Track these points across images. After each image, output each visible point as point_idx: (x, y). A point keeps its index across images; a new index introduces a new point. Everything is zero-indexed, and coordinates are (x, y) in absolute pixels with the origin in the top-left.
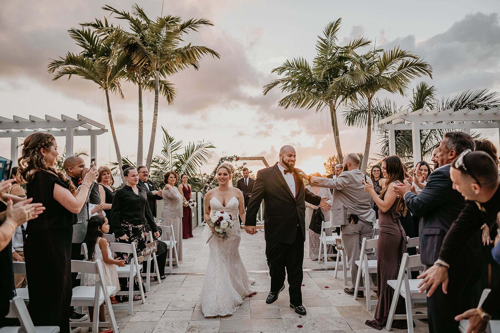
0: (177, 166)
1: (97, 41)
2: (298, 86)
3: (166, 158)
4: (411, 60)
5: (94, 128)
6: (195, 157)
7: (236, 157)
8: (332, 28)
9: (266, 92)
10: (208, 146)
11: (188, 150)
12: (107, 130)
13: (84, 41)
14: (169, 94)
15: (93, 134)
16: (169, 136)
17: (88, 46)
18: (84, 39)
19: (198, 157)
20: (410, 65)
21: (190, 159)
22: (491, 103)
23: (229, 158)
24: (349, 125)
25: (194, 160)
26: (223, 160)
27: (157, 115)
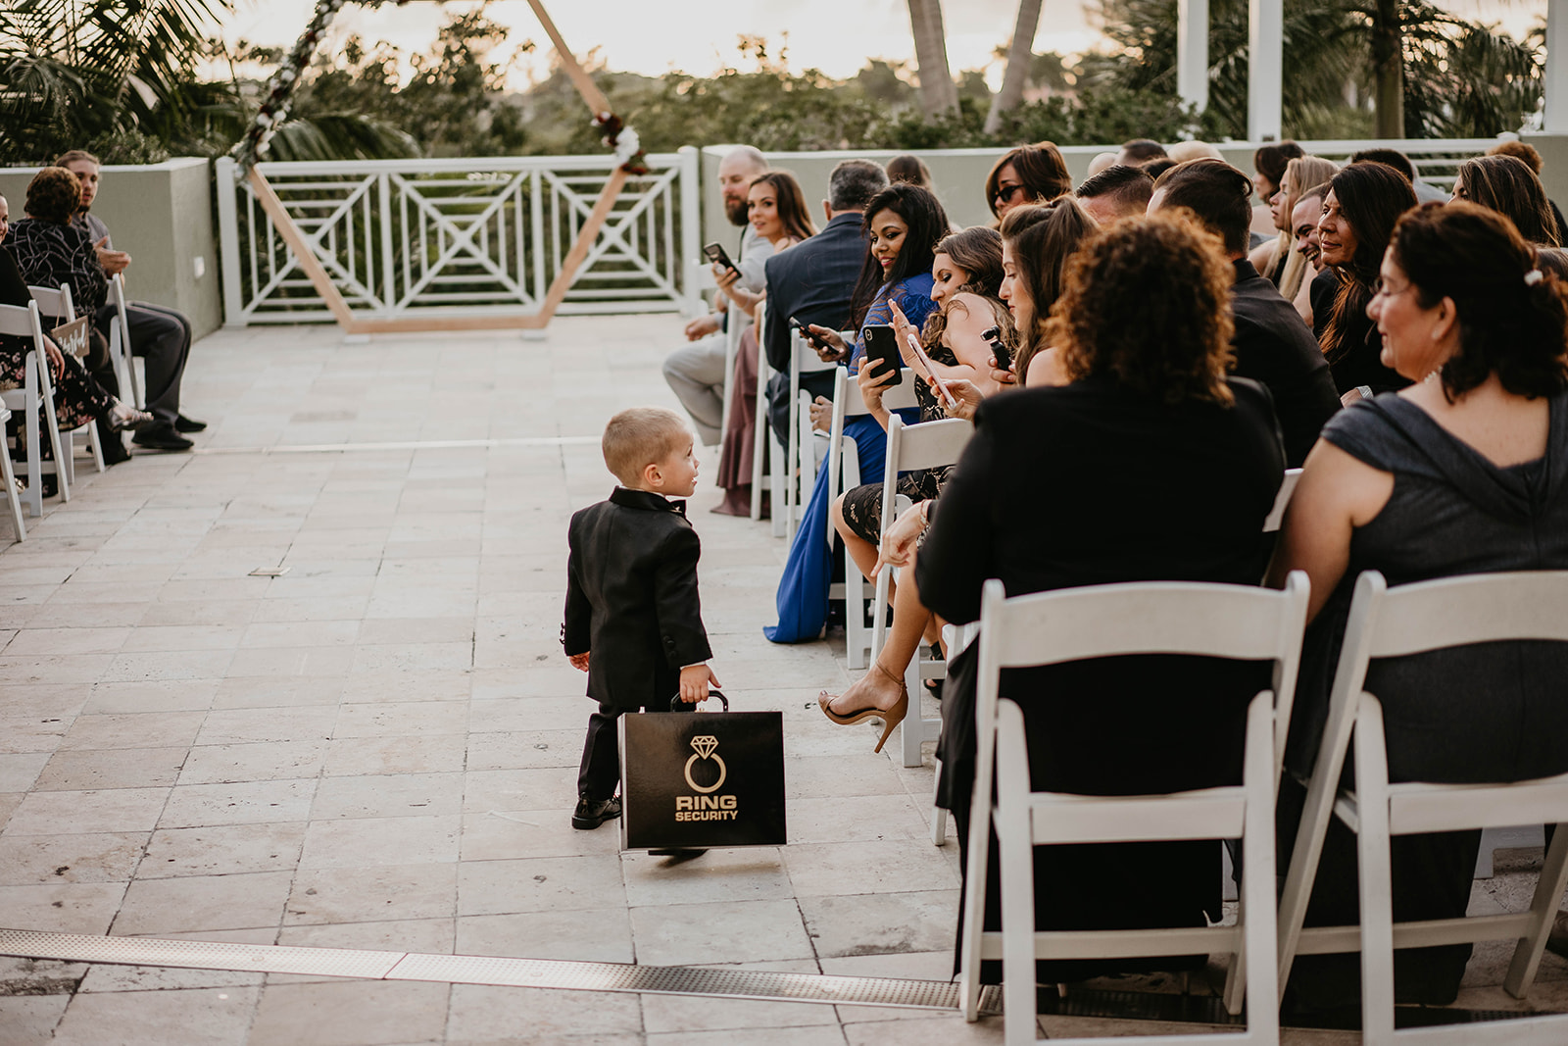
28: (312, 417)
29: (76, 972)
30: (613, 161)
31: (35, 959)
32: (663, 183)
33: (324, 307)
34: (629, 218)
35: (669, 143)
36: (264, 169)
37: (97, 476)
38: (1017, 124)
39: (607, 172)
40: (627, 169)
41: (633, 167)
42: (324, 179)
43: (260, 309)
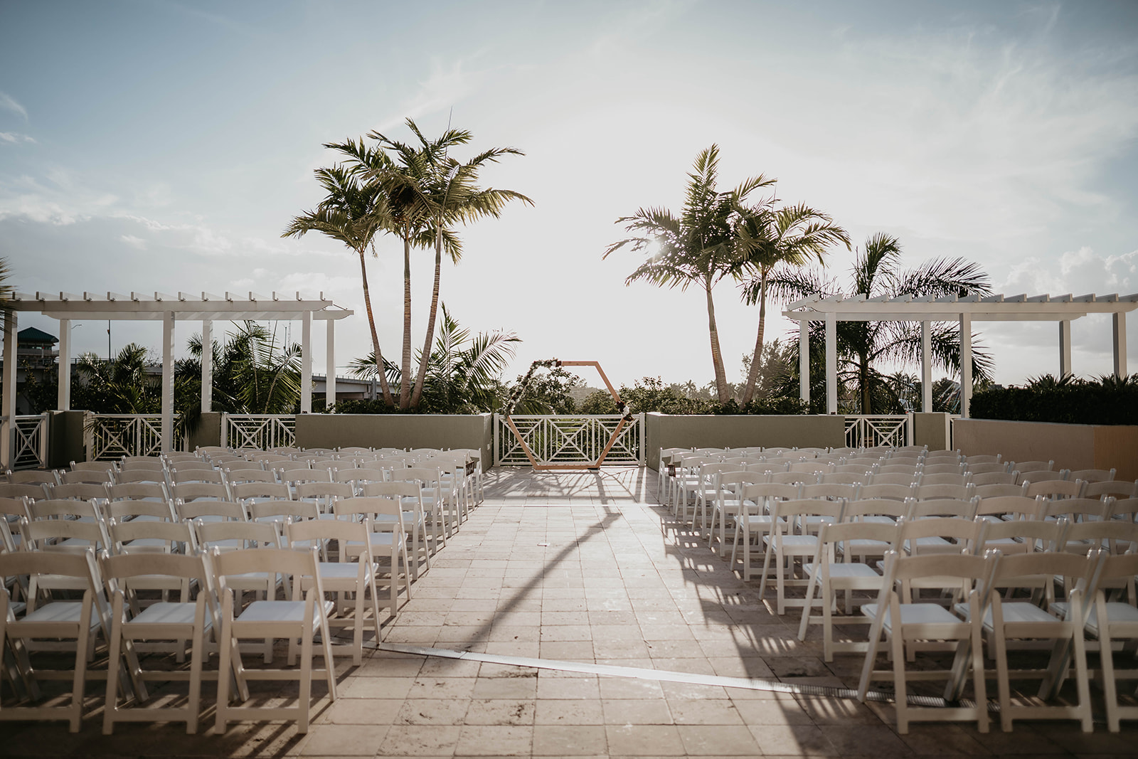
0: (461, 371)
1: (352, 182)
4: (822, 223)
5: (332, 308)
6: (488, 357)
7: (556, 360)
8: (707, 160)
9: (606, 256)
10: (509, 338)
11: (477, 344)
12: (353, 311)
13: (333, 182)
15: (331, 318)
16: (448, 322)
17: (337, 187)
18: (334, 179)
19: (492, 355)
20: (822, 228)
21: (480, 358)
22: (968, 280)
23: (546, 362)
25: (486, 360)
26: (537, 366)
27: (437, 294)
29: (535, 671)
30: (621, 416)
31: (520, 666)
32: (634, 423)
34: (623, 434)
35: (637, 411)
36: (511, 417)
38: (751, 408)
39: (619, 420)
40: (625, 419)
41: (628, 418)
42: (526, 420)
43: (504, 461)
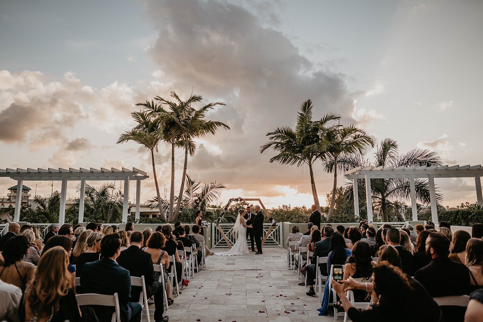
0: (196, 203)
1: (148, 119)
2: (285, 147)
3: (189, 197)
4: (361, 134)
5: (139, 175)
6: (208, 196)
7: (240, 198)
8: (307, 106)
9: (262, 151)
10: (219, 186)
11: (204, 190)
12: (149, 176)
13: (140, 118)
14: (191, 148)
15: (139, 179)
16: (191, 181)
17: (142, 121)
20: (361, 137)
21: (205, 197)
22: (431, 159)
23: (235, 199)
24: (328, 172)
25: (207, 198)
26: (231, 201)
27: (186, 168)
28: (228, 264)
30: (271, 224)
32: (277, 227)
33: (227, 245)
34: (272, 233)
35: (279, 221)
36: (220, 224)
37: (197, 274)
38: (332, 220)
39: (270, 226)
40: (273, 225)
41: (274, 225)
42: (227, 226)
43: (217, 245)
